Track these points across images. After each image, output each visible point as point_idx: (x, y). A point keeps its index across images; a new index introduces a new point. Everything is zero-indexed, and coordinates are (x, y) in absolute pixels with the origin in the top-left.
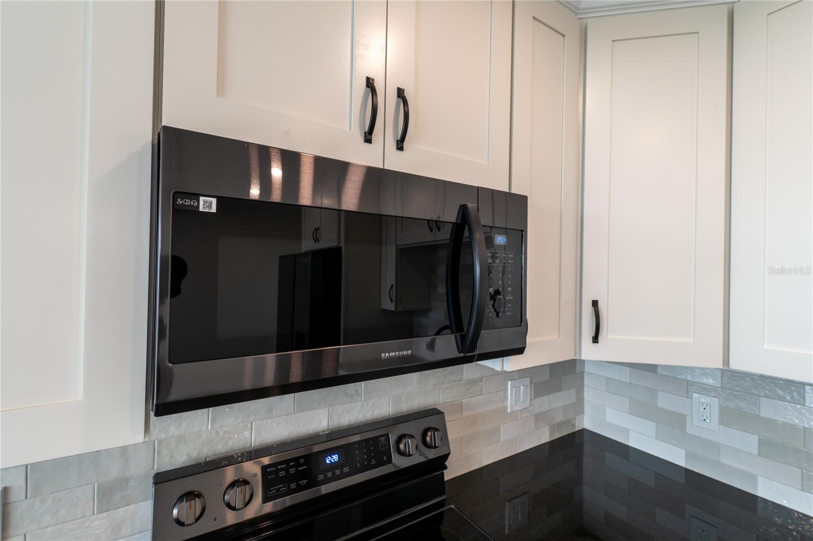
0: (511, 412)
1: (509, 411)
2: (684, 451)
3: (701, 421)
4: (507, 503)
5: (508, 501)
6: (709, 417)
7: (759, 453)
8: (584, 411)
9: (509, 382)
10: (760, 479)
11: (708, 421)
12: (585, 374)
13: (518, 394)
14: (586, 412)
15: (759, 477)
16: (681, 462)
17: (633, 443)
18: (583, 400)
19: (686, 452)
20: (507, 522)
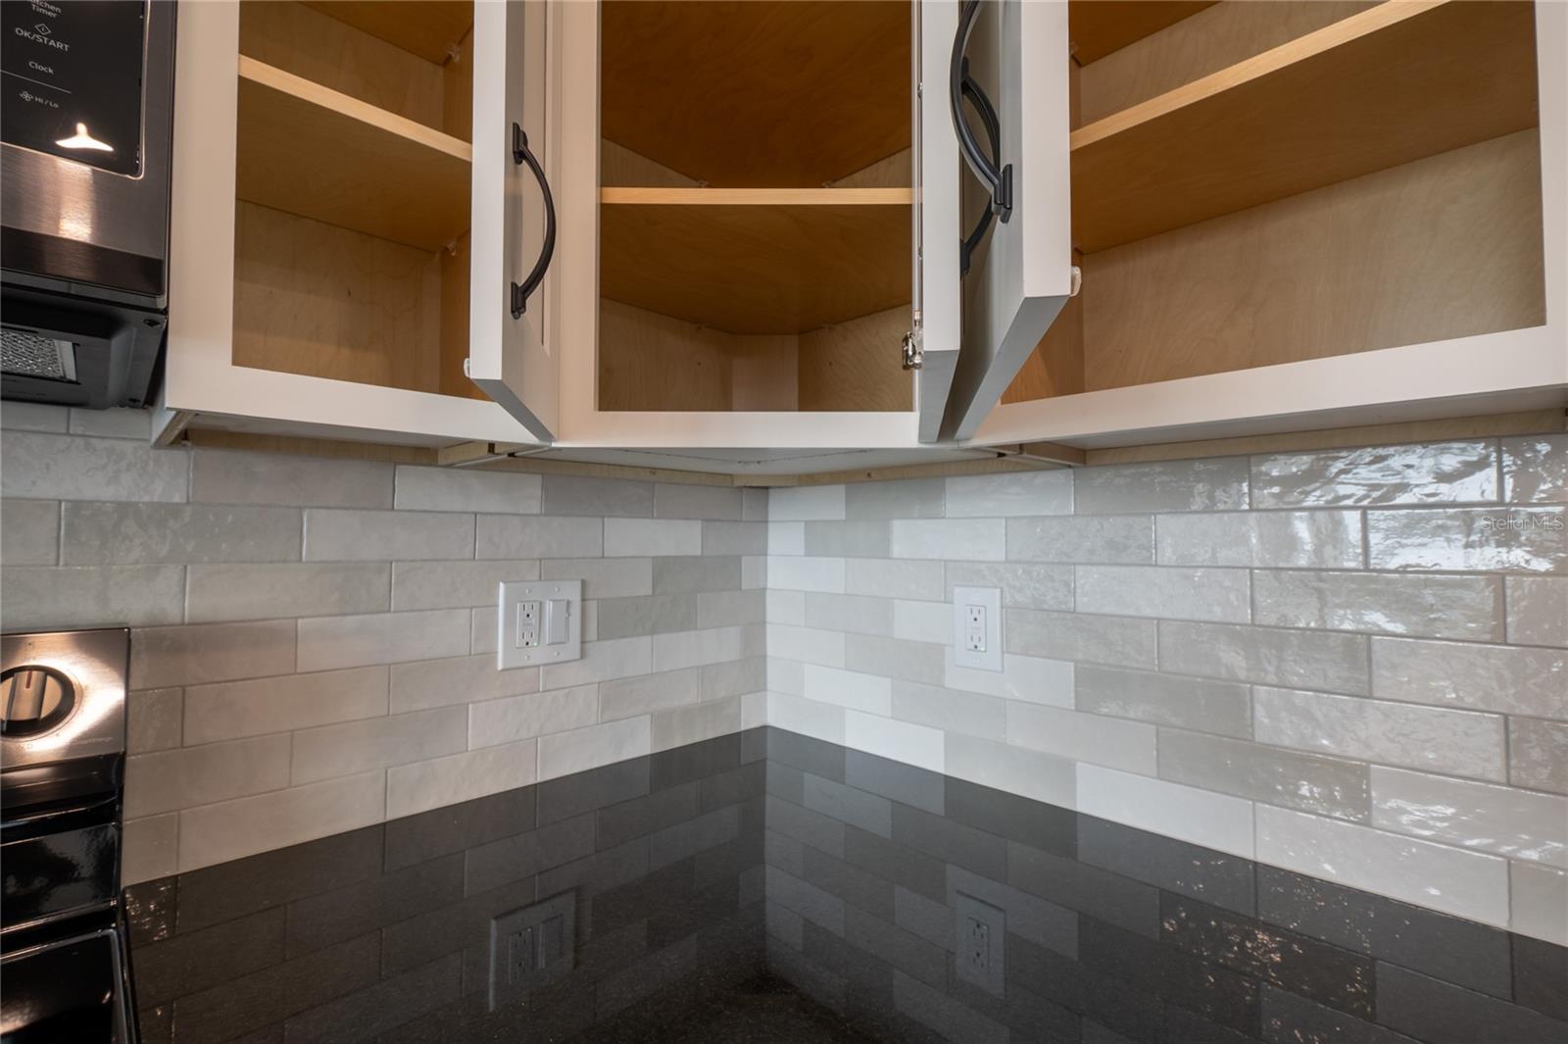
0: (503, 670)
1: (500, 667)
2: (942, 733)
3: (970, 650)
4: (493, 923)
5: (496, 918)
6: (983, 640)
7: (1076, 706)
8: (765, 684)
9: (502, 585)
10: (1082, 770)
11: (983, 649)
12: (768, 592)
13: (534, 620)
14: (770, 686)
15: (1079, 764)
16: (937, 764)
17: (852, 741)
18: (764, 657)
19: (946, 736)
20: (492, 978)
